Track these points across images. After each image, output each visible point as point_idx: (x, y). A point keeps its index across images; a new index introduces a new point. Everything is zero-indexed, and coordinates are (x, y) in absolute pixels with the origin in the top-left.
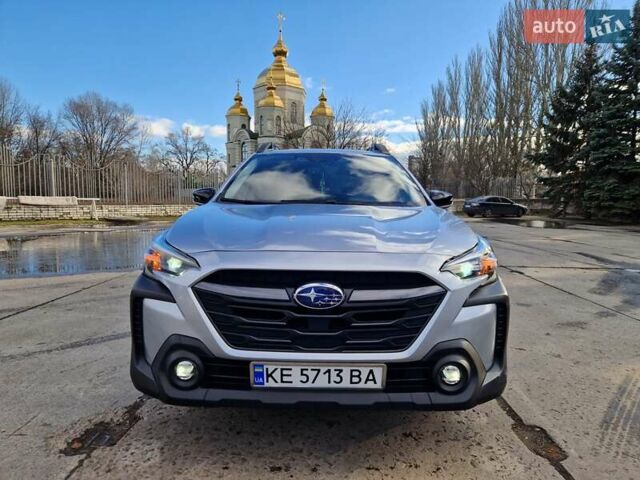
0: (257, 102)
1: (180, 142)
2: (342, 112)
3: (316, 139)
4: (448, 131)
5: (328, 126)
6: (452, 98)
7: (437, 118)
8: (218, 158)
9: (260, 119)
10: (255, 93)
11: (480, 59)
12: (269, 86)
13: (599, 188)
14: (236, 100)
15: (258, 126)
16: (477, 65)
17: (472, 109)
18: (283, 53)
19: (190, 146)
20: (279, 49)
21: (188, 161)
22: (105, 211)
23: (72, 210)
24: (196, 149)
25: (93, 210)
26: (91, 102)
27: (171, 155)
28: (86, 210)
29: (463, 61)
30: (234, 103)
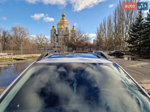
0: (58, 27)
1: (40, 37)
2: (78, 30)
3: (72, 36)
4: (103, 34)
5: (75, 33)
6: (104, 26)
7: (101, 31)
8: (49, 40)
9: (59, 31)
10: (57, 25)
11: (111, 17)
12: (61, 23)
13: (144, 49)
14: (53, 27)
15: (58, 33)
16: (110, 19)
17: (109, 29)
18: (64, 16)
19: (42, 38)
20: (63, 15)
21: (41, 41)
22: (15, 56)
23: (6, 56)
24: (43, 38)
25: (12, 56)
26: (18, 28)
27: (37, 40)
28: (10, 56)
29: (107, 17)
30: (52, 27)
